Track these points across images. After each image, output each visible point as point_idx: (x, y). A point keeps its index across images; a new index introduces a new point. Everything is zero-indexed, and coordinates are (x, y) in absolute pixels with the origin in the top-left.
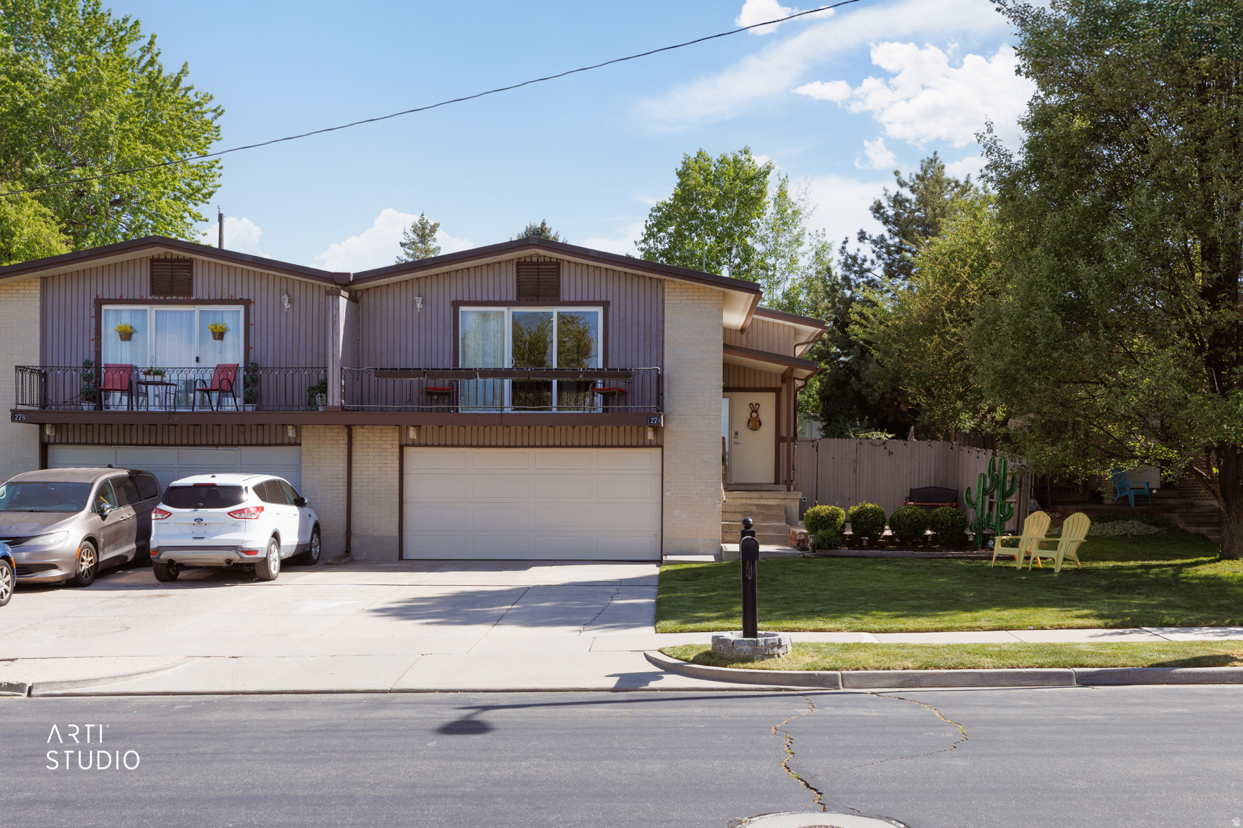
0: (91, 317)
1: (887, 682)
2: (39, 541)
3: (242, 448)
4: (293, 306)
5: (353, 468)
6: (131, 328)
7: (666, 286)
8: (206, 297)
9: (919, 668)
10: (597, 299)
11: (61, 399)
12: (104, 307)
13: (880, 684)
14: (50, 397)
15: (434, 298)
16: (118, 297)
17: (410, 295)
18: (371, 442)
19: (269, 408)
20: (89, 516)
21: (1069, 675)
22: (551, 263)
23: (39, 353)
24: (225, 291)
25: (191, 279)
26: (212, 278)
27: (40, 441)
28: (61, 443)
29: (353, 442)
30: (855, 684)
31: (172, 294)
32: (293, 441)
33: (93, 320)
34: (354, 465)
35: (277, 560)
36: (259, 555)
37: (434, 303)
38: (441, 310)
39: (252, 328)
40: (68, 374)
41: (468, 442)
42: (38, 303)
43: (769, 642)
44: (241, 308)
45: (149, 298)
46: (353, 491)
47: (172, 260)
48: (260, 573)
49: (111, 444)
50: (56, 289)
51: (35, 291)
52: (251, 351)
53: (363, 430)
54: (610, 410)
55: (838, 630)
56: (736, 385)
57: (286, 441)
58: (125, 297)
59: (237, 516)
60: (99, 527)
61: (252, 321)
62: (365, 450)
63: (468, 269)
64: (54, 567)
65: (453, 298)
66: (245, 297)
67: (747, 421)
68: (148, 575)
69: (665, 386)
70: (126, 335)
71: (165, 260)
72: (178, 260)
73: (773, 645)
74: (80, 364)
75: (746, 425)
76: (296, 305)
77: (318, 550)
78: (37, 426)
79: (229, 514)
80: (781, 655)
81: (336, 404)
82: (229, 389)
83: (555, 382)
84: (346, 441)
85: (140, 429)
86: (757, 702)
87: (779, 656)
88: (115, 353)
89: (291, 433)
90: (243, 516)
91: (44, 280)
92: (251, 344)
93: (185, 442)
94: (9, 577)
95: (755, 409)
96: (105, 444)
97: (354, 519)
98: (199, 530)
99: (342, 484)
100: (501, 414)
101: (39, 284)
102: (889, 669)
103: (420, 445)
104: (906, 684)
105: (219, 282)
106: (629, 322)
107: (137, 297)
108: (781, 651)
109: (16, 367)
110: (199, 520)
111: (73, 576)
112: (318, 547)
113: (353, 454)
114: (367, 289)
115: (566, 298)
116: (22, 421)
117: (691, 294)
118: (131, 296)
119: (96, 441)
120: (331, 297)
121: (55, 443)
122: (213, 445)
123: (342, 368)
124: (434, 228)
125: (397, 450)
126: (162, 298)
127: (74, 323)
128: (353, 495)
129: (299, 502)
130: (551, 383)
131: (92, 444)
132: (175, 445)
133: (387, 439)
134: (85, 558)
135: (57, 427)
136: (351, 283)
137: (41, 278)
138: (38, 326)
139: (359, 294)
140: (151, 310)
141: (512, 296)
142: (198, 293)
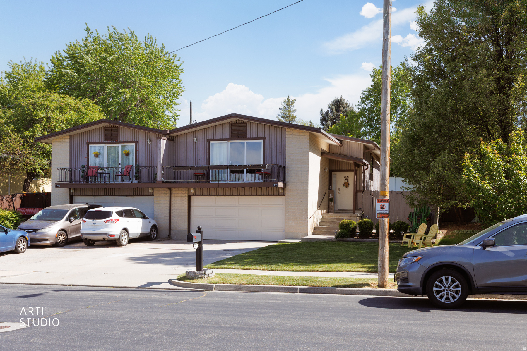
0: (86, 149)
1: (230, 289)
2: (43, 231)
3: (135, 197)
4: (152, 143)
5: (172, 204)
6: (99, 153)
7: (287, 131)
8: (123, 141)
9: (246, 284)
10: (261, 136)
11: (76, 179)
12: (90, 145)
13: (228, 289)
14: (73, 178)
15: (201, 139)
16: (94, 142)
17: (192, 137)
18: (178, 194)
19: (144, 182)
20: (64, 222)
21: (296, 289)
22: (244, 123)
23: (69, 163)
24: (129, 138)
25: (118, 134)
26: (125, 134)
27: (69, 194)
28: (76, 195)
29: (172, 194)
30: (219, 289)
31: (111, 140)
32: (152, 194)
33: (86, 150)
34: (172, 203)
35: (127, 238)
36: (116, 237)
37: (201, 140)
38: (203, 143)
39: (138, 152)
40: (78, 170)
41: (213, 194)
42: (69, 145)
43: (200, 272)
44: (134, 144)
45: (104, 141)
46: (172, 213)
47: (111, 127)
48: (118, 243)
49: (92, 195)
50: (75, 139)
51: (67, 140)
52: (138, 160)
53: (175, 190)
54: (266, 181)
55: (264, 270)
56: (339, 169)
57: (149, 194)
58: (96, 142)
59: (108, 222)
60: (68, 226)
61: (138, 149)
62: (176, 197)
63: (213, 126)
64: (47, 240)
65: (208, 138)
66: (136, 140)
67: (343, 184)
68: (83, 244)
69: (286, 171)
70: (97, 156)
71: (109, 127)
72: (113, 127)
73: (202, 274)
74: (80, 167)
75: (343, 185)
76: (153, 142)
77: (156, 235)
78: (68, 189)
79: (104, 221)
80: (206, 278)
81: (160, 180)
82: (128, 175)
83: (245, 170)
84: (169, 194)
85: (101, 190)
86: (152, 293)
87: (204, 278)
88: (93, 162)
89: (150, 191)
90: (109, 222)
91: (71, 136)
92: (138, 158)
93: (116, 194)
94: (25, 243)
95: (347, 179)
96: (90, 195)
97: (172, 223)
98: (94, 227)
99: (167, 210)
100: (218, 183)
101: (69, 138)
102: (235, 284)
103: (196, 195)
104: (237, 290)
105: (127, 135)
106: (273, 146)
107: (100, 141)
108: (205, 276)
109: (57, 168)
110: (94, 224)
111: (55, 243)
112: (156, 234)
113: (172, 199)
114: (177, 136)
115: (249, 137)
116: (59, 187)
117: (297, 133)
118: (98, 141)
119: (89, 194)
120: (158, 140)
121: (74, 195)
122: (125, 195)
123: (162, 167)
124: (293, 102)
125: (187, 197)
126: (108, 141)
127: (80, 151)
128: (172, 214)
129: (144, 217)
130: (244, 170)
131: (86, 195)
132: (113, 195)
133: (184, 193)
134: (60, 237)
135: (75, 189)
136: (168, 134)
137: (70, 135)
138: (68, 153)
139: (174, 138)
140: (105, 146)
141: (229, 136)
142: (120, 139)
